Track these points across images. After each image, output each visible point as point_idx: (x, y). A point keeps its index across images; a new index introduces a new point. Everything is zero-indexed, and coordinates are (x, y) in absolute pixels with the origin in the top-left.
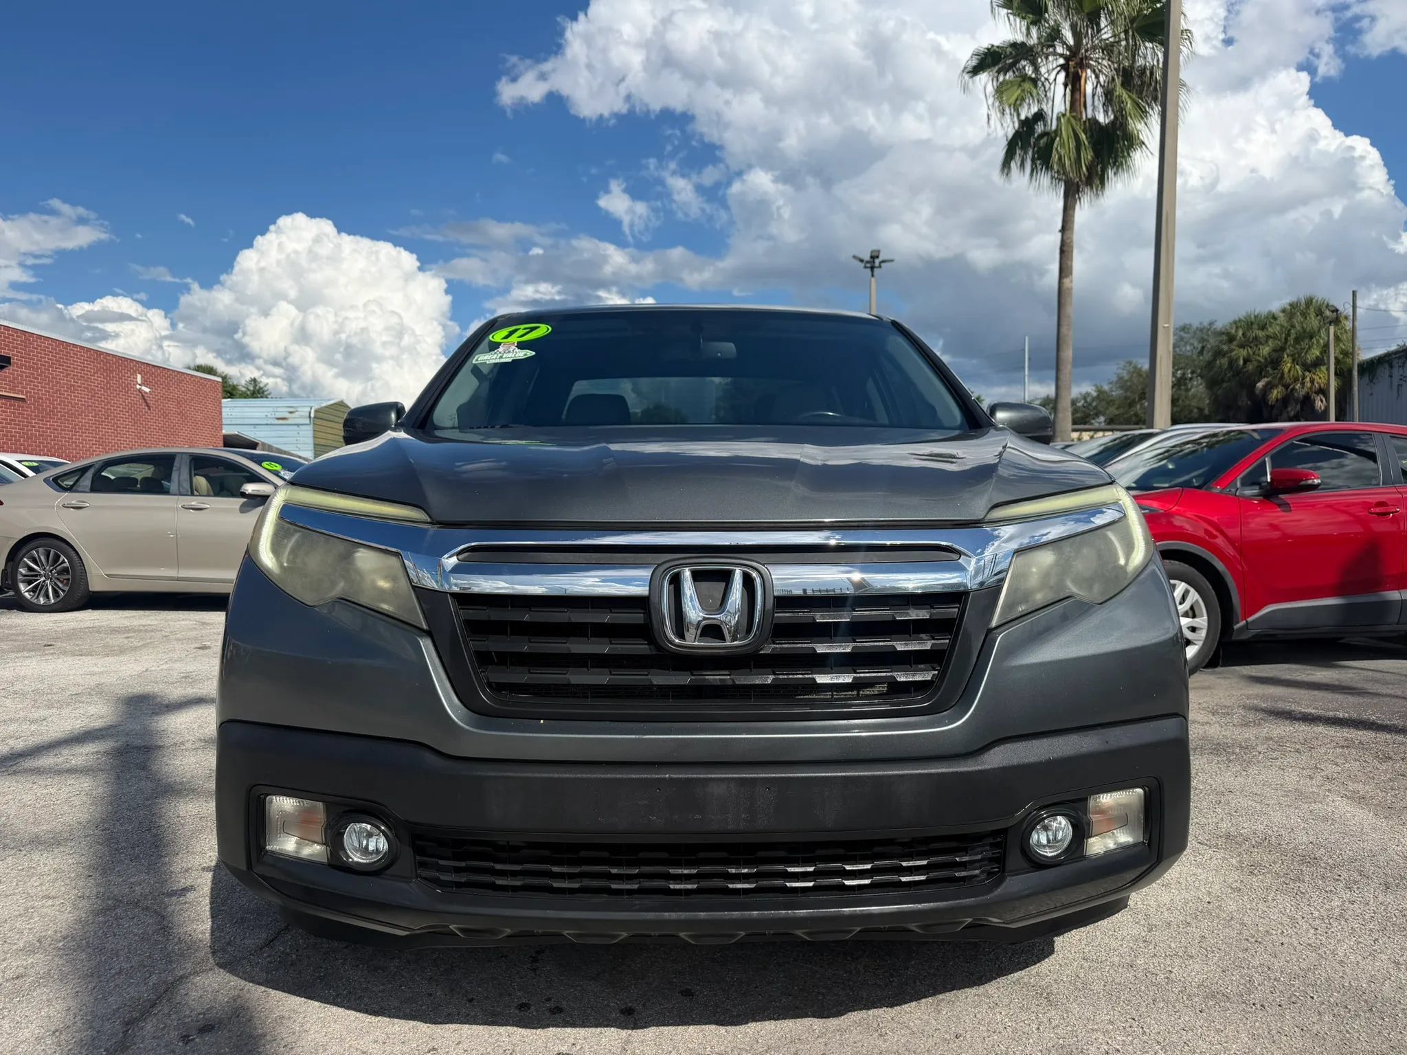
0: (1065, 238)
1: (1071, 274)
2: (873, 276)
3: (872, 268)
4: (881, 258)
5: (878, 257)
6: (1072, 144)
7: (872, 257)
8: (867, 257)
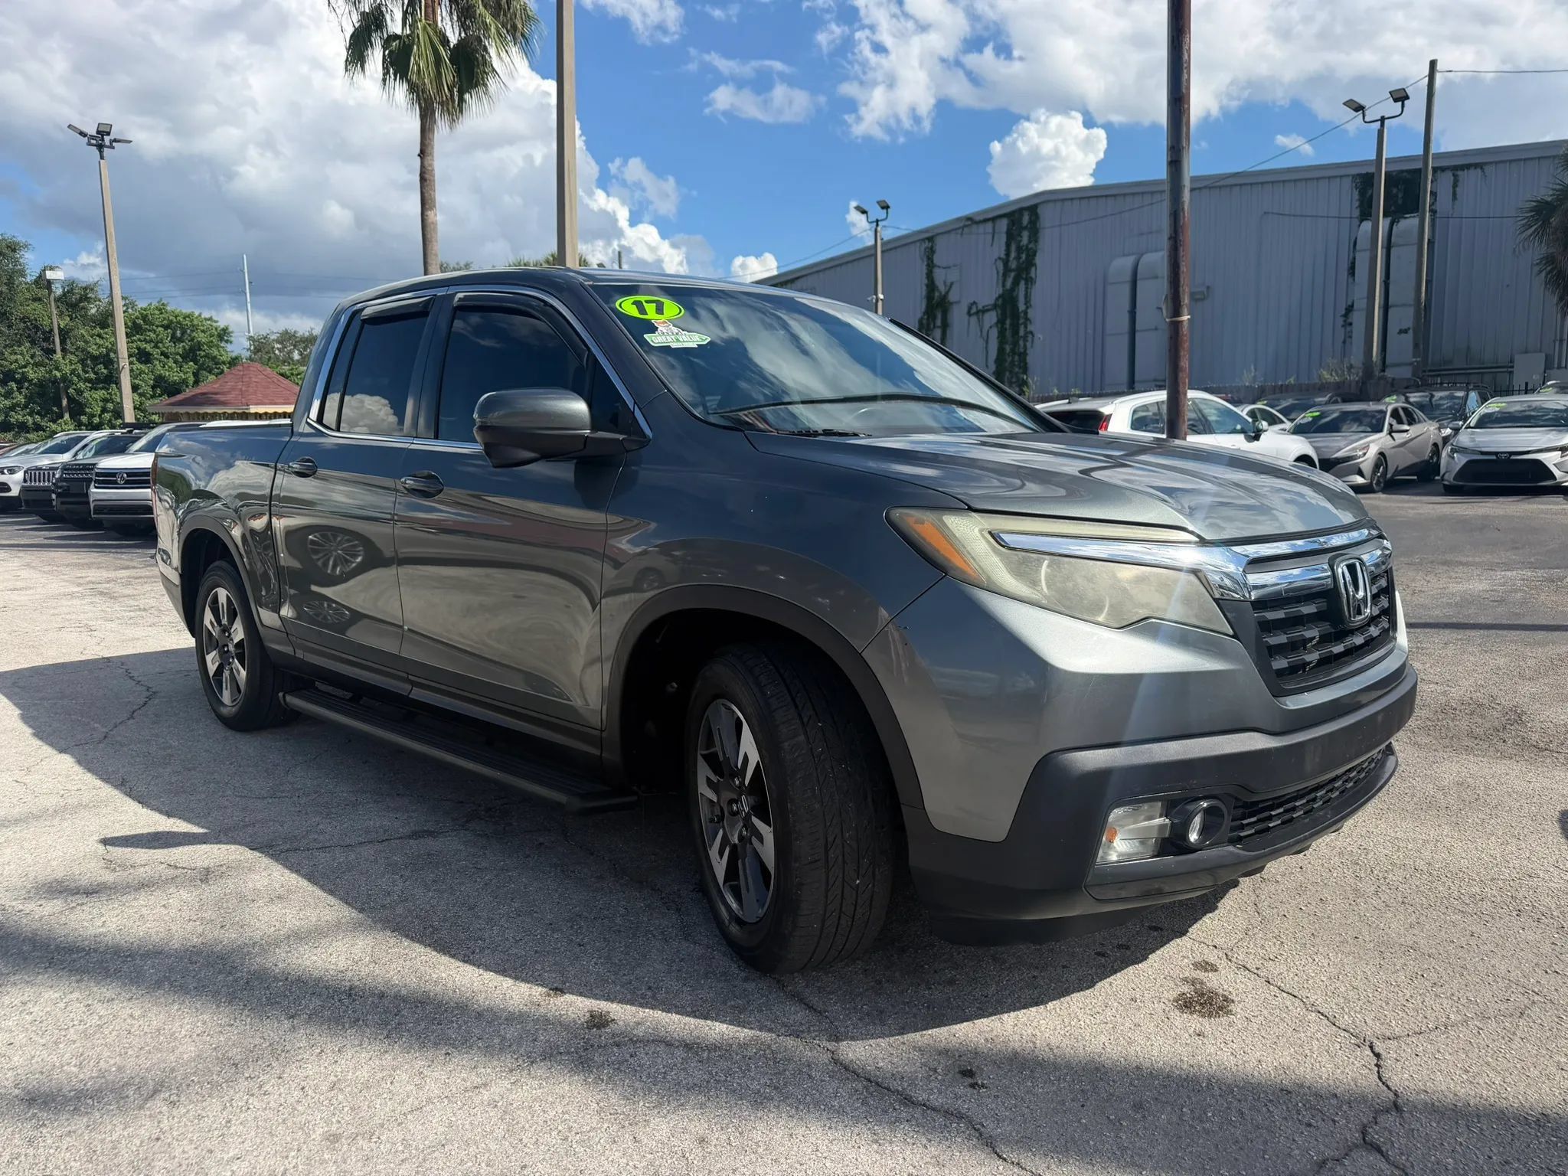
0: (426, 163)
1: (435, 206)
2: (102, 157)
3: (100, 147)
4: (112, 137)
5: (108, 134)
6: (431, 59)
7: (98, 132)
8: (92, 131)
